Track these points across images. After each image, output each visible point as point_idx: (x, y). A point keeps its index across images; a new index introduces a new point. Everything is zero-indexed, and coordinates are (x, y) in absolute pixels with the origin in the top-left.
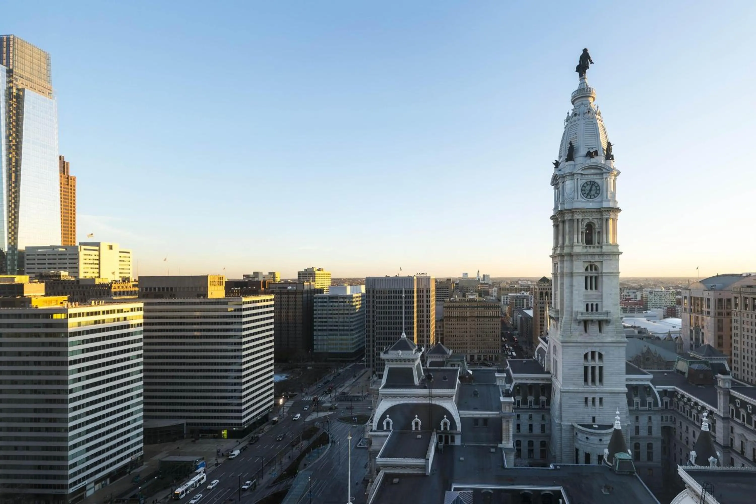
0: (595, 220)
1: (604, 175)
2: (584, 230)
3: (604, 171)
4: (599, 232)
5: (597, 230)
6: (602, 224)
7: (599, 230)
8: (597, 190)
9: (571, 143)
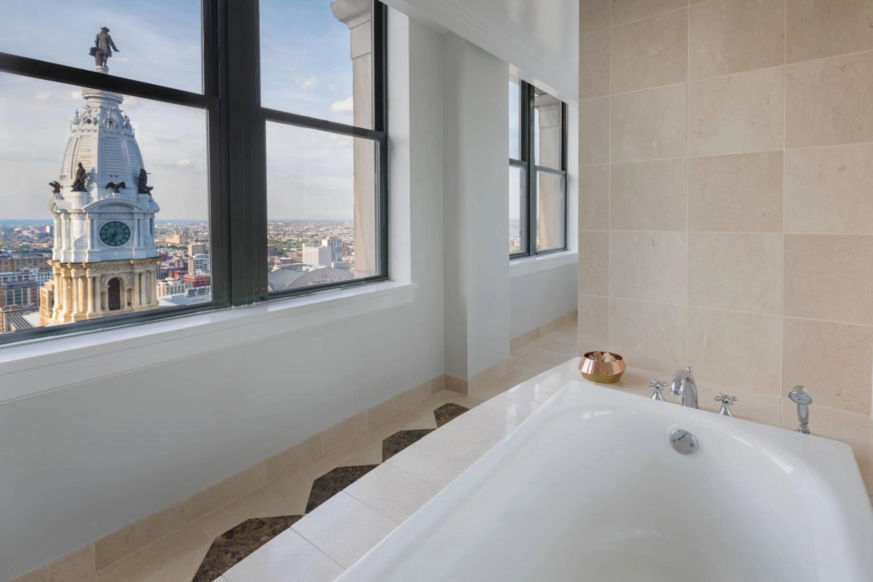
0: (124, 275)
1: (135, 215)
2: (106, 290)
3: (136, 210)
4: (130, 290)
5: (127, 288)
6: (133, 279)
7: (129, 287)
8: (126, 234)
9: (80, 165)
